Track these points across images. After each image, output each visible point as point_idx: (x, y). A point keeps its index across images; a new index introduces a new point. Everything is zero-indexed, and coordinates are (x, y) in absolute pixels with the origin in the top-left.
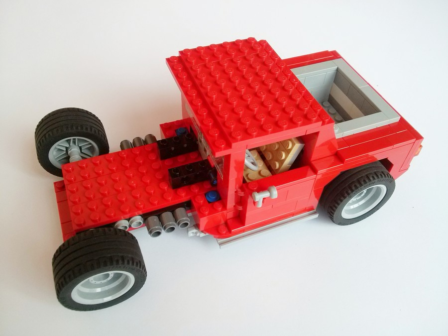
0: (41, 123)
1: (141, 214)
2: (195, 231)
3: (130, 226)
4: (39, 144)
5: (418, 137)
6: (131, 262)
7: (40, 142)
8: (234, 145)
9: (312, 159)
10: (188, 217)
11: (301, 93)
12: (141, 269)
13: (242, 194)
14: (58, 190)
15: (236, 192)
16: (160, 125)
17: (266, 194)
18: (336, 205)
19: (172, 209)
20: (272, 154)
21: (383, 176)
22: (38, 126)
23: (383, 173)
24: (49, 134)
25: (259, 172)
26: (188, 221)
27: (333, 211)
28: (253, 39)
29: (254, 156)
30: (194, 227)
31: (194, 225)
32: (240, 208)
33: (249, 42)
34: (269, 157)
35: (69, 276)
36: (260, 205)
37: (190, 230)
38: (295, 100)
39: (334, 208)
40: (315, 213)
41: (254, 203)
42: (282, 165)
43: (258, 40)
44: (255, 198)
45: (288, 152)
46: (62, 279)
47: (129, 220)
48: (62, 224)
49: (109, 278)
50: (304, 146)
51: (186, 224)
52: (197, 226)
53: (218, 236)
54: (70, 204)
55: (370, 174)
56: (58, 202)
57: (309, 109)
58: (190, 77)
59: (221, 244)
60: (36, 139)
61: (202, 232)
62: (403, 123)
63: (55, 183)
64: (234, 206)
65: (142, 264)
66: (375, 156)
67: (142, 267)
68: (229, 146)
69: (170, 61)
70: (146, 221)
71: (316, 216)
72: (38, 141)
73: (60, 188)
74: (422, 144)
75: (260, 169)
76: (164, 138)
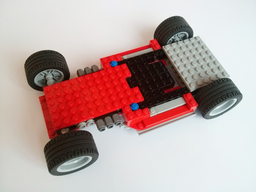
1: (93, 118)
2: (124, 126)
14: (42, 102)
16: (100, 59)
19: (111, 114)
26: (120, 122)
30: (123, 124)
31: (123, 123)
37: (122, 126)
39: (206, 112)
40: (194, 113)
47: (86, 122)
48: (46, 124)
51: (119, 124)
52: (125, 123)
53: (137, 130)
54: (51, 113)
56: (42, 110)
59: (140, 134)
61: (129, 127)
63: (40, 98)
70: (96, 122)
71: (195, 115)
73: (43, 100)
76: (103, 67)
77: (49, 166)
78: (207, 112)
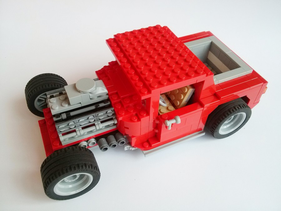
0: (28, 84)
1: (95, 137)
2: (128, 146)
3: (88, 145)
4: (28, 97)
5: (265, 82)
6: (90, 167)
7: (28, 95)
8: (153, 91)
9: (200, 98)
10: (125, 138)
11: (192, 57)
12: (97, 171)
13: (157, 122)
14: (41, 125)
15: (154, 121)
17: (173, 121)
18: (216, 126)
19: (114, 133)
20: (175, 96)
21: (244, 107)
22: (27, 86)
23: (244, 105)
24: (34, 90)
25: (167, 108)
26: (124, 140)
27: (213, 130)
28: (159, 26)
29: (164, 98)
31: (128, 143)
32: (157, 131)
33: (157, 28)
34: (173, 98)
35: (52, 178)
36: (170, 128)
37: (126, 146)
38: (188, 62)
39: (214, 128)
40: (203, 132)
41: (166, 127)
42: (181, 103)
43: (162, 26)
44: (167, 124)
45: (185, 94)
46: (48, 180)
47: (87, 141)
48: (45, 146)
49: (77, 178)
50: (195, 90)
51: (123, 143)
52: (130, 144)
53: (143, 149)
55: (236, 106)
57: (197, 67)
58: (122, 51)
59: (145, 154)
60: (25, 94)
61: (133, 147)
62: (254, 74)
63: (39, 121)
64: (153, 130)
65: (97, 168)
66: (238, 95)
67: (97, 170)
68: (149, 92)
69: (108, 41)
70: (98, 142)
71: (204, 134)
72: (27, 95)
73: (43, 124)
74: (267, 86)
75: (168, 106)
77: (45, 185)
78: (216, 128)
